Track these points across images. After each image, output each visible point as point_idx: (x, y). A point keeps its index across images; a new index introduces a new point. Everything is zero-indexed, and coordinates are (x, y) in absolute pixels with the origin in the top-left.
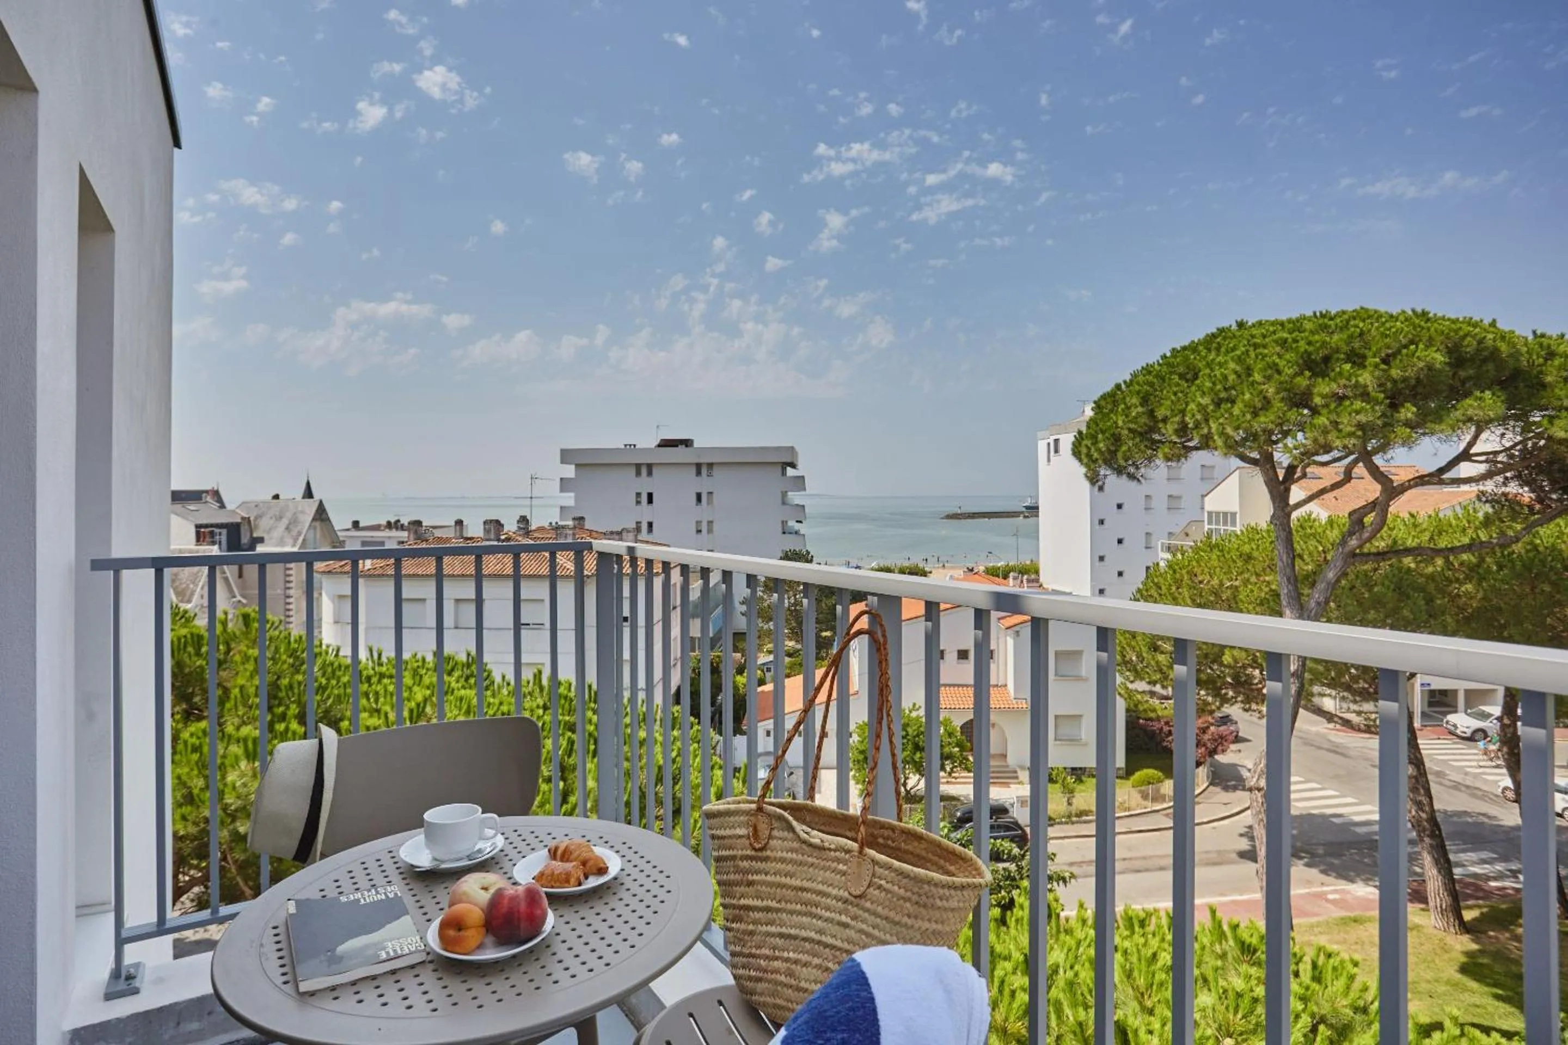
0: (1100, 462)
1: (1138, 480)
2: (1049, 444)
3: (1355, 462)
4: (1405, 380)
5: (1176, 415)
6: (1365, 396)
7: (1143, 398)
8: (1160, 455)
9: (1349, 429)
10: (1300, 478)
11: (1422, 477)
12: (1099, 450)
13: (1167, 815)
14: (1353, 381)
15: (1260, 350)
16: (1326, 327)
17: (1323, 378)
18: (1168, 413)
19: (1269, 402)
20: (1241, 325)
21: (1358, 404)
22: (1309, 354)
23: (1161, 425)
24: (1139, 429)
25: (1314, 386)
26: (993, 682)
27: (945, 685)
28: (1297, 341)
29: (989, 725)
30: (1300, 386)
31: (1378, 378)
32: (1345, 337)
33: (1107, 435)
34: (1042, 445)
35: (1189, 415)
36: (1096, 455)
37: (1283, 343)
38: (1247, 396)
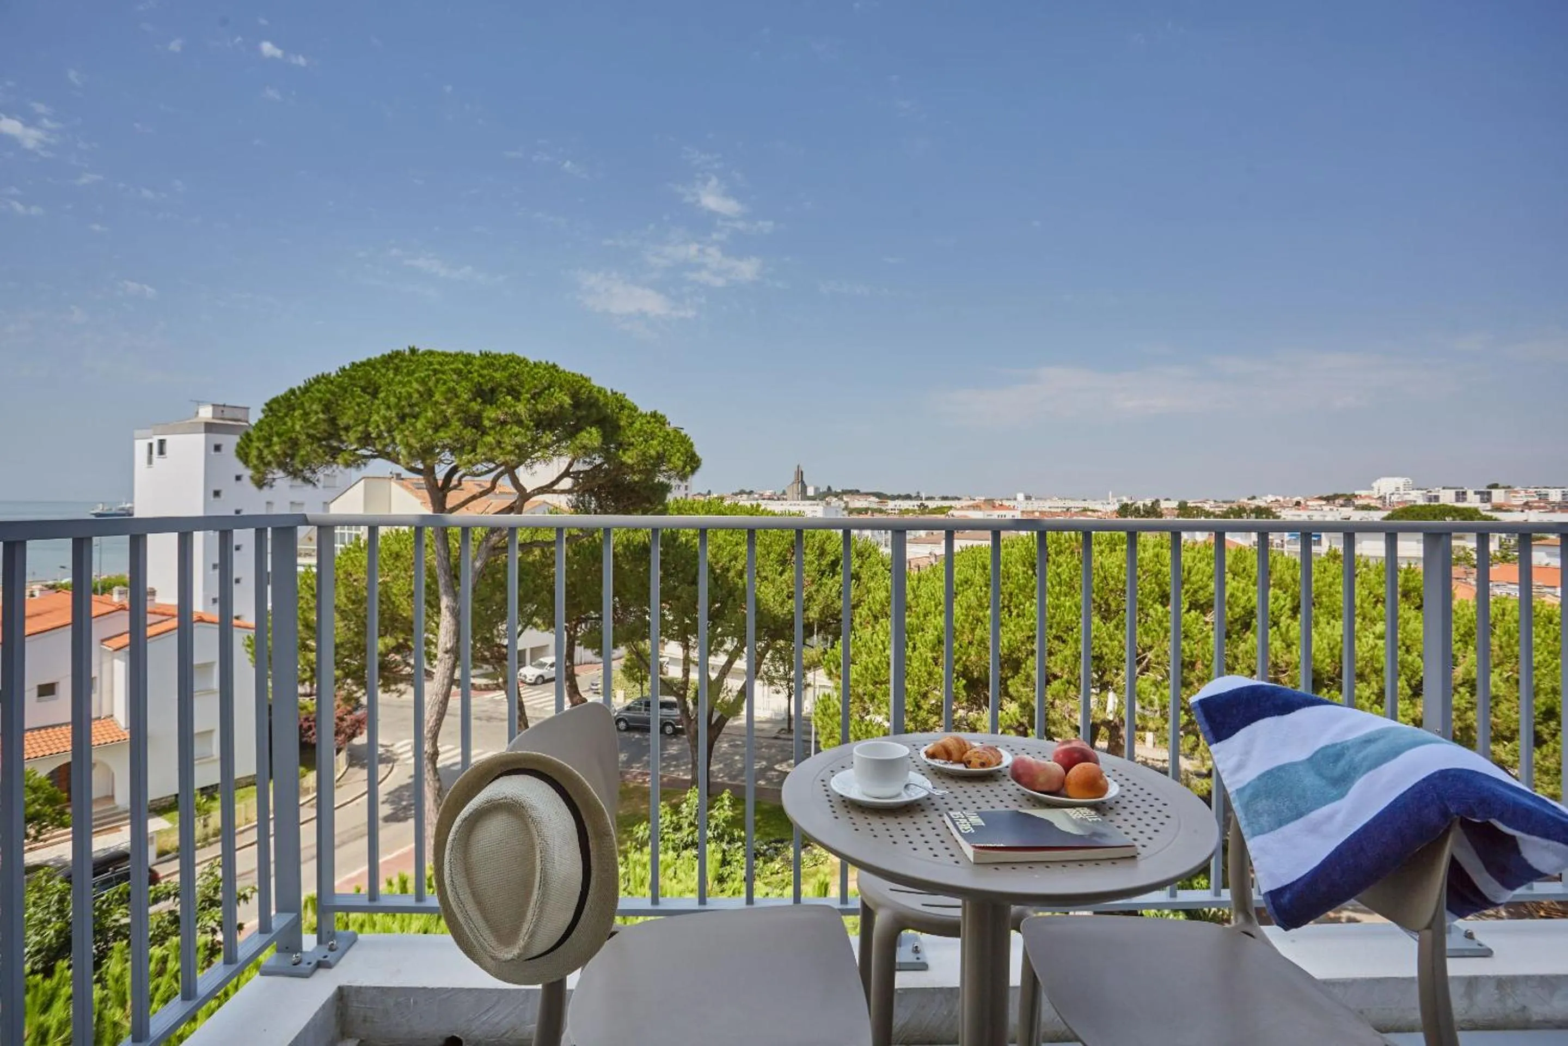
0: (274, 465)
1: (314, 484)
2: (151, 445)
3: (502, 474)
4: (546, 413)
5: (359, 425)
6: (519, 423)
7: (325, 405)
8: (340, 460)
9: (509, 448)
10: (455, 487)
11: (541, 488)
12: (274, 454)
13: (312, 806)
14: (512, 410)
15: (440, 375)
16: (493, 364)
17: (491, 404)
18: (351, 422)
19: (448, 421)
20: (413, 351)
21: (516, 429)
22: (480, 384)
23: (342, 433)
24: (318, 435)
25: (484, 411)
26: (94, 715)
27: (32, 730)
28: (471, 373)
29: (91, 766)
30: (473, 409)
31: (529, 410)
32: (507, 375)
33: (284, 438)
34: (141, 447)
35: (373, 426)
36: (270, 458)
37: (458, 372)
38: (430, 414)
